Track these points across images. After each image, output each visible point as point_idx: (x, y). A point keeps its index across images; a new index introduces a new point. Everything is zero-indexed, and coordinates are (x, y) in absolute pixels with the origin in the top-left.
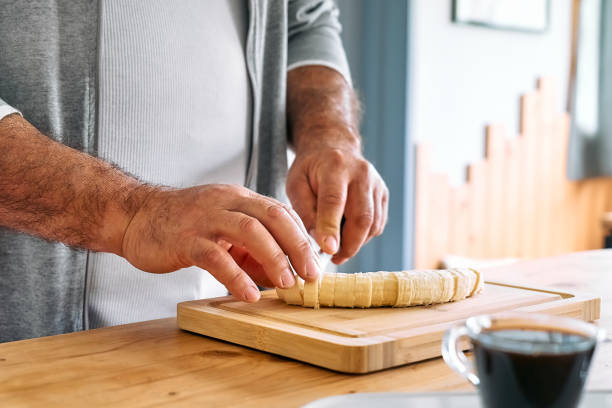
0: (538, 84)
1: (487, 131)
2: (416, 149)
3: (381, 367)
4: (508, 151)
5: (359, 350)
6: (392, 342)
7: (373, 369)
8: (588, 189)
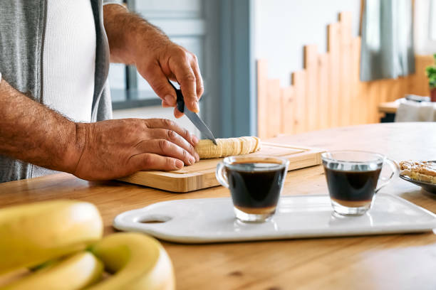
0: (339, 17)
1: (305, 50)
2: (257, 63)
3: (195, 189)
4: (320, 63)
5: (183, 179)
6: (201, 176)
7: (191, 190)
8: (375, 87)
